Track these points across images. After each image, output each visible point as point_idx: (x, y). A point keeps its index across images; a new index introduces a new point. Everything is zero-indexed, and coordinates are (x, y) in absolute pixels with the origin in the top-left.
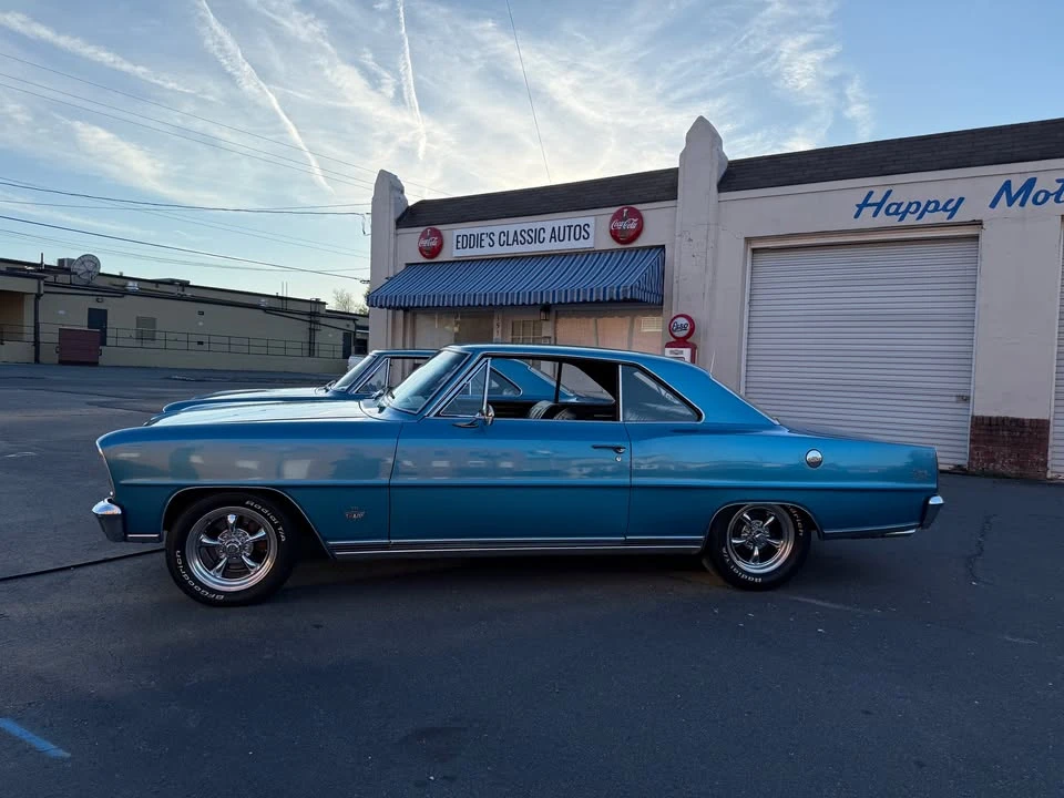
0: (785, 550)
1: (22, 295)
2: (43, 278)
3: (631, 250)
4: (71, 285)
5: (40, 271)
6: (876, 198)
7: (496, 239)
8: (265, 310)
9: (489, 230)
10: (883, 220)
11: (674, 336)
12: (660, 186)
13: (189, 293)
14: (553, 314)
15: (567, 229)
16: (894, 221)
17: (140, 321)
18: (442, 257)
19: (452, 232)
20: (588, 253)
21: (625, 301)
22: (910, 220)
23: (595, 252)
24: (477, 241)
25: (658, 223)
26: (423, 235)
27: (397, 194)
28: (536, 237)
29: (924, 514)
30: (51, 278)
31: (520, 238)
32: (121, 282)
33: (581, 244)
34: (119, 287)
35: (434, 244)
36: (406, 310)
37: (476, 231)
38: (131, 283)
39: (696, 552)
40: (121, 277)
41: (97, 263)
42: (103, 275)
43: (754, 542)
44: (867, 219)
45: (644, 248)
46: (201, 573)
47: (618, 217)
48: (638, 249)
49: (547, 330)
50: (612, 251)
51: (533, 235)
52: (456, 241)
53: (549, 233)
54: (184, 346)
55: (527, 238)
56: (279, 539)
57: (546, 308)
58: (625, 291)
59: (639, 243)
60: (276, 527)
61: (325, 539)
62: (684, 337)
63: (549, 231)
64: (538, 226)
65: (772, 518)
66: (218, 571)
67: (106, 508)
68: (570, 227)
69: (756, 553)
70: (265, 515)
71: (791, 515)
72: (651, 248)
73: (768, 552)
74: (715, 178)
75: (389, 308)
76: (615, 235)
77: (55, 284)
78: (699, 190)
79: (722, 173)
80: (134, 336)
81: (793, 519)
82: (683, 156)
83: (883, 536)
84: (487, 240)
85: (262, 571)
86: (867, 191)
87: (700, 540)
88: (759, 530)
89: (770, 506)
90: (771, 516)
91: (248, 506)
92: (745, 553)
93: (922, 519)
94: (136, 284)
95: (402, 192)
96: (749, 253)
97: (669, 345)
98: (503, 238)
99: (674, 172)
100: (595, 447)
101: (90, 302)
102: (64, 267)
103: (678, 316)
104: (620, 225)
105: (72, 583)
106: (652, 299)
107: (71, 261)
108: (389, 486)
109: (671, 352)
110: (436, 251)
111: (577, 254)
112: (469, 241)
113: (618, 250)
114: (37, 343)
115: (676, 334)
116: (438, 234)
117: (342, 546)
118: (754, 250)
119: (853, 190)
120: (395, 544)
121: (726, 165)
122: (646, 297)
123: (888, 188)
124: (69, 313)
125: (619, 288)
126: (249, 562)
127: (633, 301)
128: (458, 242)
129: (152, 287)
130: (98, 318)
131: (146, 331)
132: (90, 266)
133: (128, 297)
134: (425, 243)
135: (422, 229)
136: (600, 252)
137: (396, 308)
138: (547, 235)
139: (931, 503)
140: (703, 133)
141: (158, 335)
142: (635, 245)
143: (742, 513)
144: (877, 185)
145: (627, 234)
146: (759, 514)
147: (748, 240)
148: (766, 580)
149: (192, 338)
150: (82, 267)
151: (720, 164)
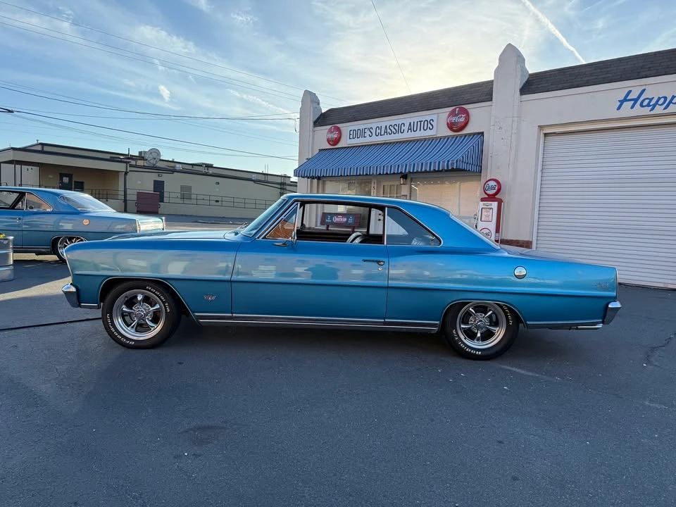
0: (500, 333)
1: (118, 172)
2: (129, 162)
3: (461, 136)
4: (144, 167)
5: (128, 158)
6: (633, 95)
7: (373, 131)
8: (255, 181)
9: (369, 126)
10: (638, 110)
11: (486, 193)
12: (482, 93)
13: (211, 171)
14: (409, 180)
15: (419, 123)
16: (646, 111)
17: (182, 188)
18: (340, 145)
19: (346, 128)
20: (432, 139)
21: (453, 170)
22: (659, 110)
23: (437, 138)
24: (362, 133)
25: (479, 118)
26: (330, 131)
27: (315, 105)
28: (399, 129)
29: (605, 314)
30: (133, 162)
31: (389, 131)
32: (172, 164)
33: (428, 133)
34: (171, 168)
35: (336, 136)
36: (319, 178)
37: (362, 127)
38: (178, 165)
39: (433, 332)
40: (173, 162)
41: (159, 154)
42: (163, 160)
43: (478, 327)
44: (627, 110)
45: (470, 135)
46: (122, 328)
47: (453, 114)
48: (465, 135)
49: (405, 190)
50: (448, 137)
51: (397, 128)
52: (349, 134)
53: (406, 127)
54: (207, 202)
55: (393, 130)
56: (166, 310)
57: (405, 176)
58: (452, 164)
59: (466, 131)
60: (164, 303)
61: (193, 312)
62: (494, 196)
63: (407, 125)
64: (400, 122)
65: (491, 312)
66: (133, 327)
67: (68, 288)
68: (421, 121)
69: (479, 335)
70: (157, 296)
71: (504, 310)
72: (474, 134)
73: (488, 335)
74: (519, 86)
75: (308, 178)
76: (451, 126)
77: (136, 166)
78: (507, 94)
79: (524, 82)
80: (179, 197)
81: (506, 313)
82: (497, 72)
83: (577, 329)
84: (368, 133)
85: (157, 329)
86: (626, 91)
87: (436, 324)
88: (481, 320)
89: (489, 303)
90: (490, 310)
91: (148, 290)
92: (471, 335)
93: (604, 317)
94: (181, 166)
95: (319, 104)
96: (542, 136)
97: (483, 200)
98: (378, 131)
99: (492, 82)
100: (365, 261)
101: (154, 177)
102: (141, 156)
103: (490, 180)
104: (454, 119)
105: (63, 330)
106: (474, 168)
107: (145, 152)
108: (231, 281)
109: (484, 204)
110: (337, 141)
111: (425, 140)
112: (357, 134)
113: (453, 137)
114: (125, 201)
115: (488, 192)
116: (338, 129)
117: (204, 316)
118: (546, 135)
119: (617, 90)
120: (236, 317)
121: (527, 77)
122: (469, 167)
123: (643, 88)
124: (143, 183)
125: (448, 161)
126: (150, 324)
127: (458, 170)
128: (350, 134)
129: (190, 167)
130: (159, 186)
131: (186, 194)
132: (155, 155)
133: (176, 174)
134: (330, 136)
135: (329, 127)
136: (441, 138)
137: (313, 178)
138: (406, 128)
139: (610, 306)
140: (511, 55)
141: (193, 196)
142: (464, 132)
143: (469, 307)
144: (634, 86)
145: (459, 125)
146: (482, 309)
147: (541, 127)
148: (485, 353)
149: (212, 198)
150: (150, 156)
151: (522, 76)
